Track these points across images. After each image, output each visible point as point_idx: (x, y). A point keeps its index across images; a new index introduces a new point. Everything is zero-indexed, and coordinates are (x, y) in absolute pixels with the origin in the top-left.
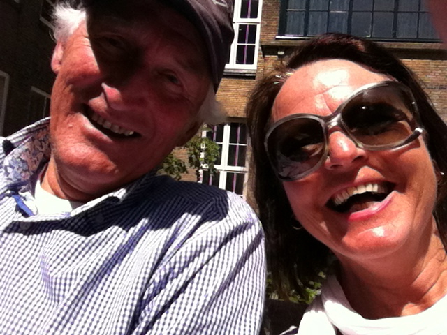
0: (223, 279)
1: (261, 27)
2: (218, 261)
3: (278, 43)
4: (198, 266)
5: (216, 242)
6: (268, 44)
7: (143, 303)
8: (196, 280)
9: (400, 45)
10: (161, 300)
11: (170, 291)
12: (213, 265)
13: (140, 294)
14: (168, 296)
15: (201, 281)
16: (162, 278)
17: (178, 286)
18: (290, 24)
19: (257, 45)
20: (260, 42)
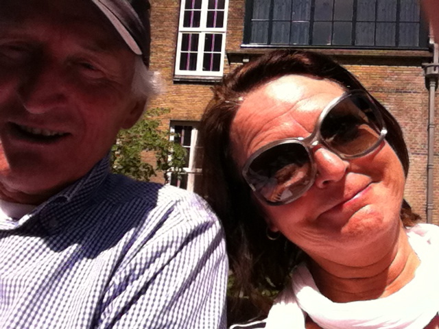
0: (184, 279)
1: (227, 36)
2: (180, 262)
3: (243, 51)
4: (160, 267)
5: (177, 242)
6: (234, 52)
7: (103, 306)
8: (157, 281)
9: (359, 52)
10: (121, 302)
11: (130, 292)
12: (174, 265)
13: (99, 297)
14: (128, 297)
15: (162, 282)
16: (122, 280)
17: (138, 287)
18: (254, 33)
19: (223, 53)
20: (226, 50)
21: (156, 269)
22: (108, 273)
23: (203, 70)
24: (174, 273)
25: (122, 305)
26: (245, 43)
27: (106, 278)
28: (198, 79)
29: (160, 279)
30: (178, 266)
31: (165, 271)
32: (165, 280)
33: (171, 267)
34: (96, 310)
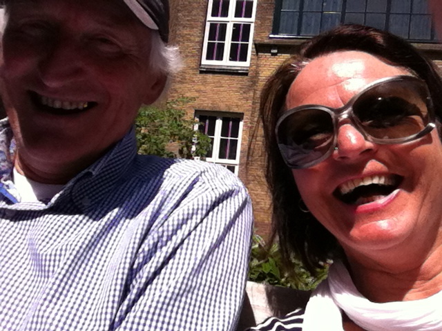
1: (255, 27)
2: (206, 227)
3: (272, 42)
4: (186, 233)
5: (202, 209)
6: (262, 42)
7: (134, 272)
8: (185, 246)
10: (151, 267)
11: (160, 257)
12: (201, 231)
13: (130, 263)
15: (190, 247)
16: (151, 247)
17: (167, 252)
19: (250, 43)
20: (254, 41)
21: (183, 235)
22: (137, 241)
23: (230, 60)
24: (202, 238)
25: (153, 270)
26: (273, 33)
27: (136, 246)
28: (224, 69)
29: (188, 244)
30: (205, 232)
31: (192, 236)
32: (193, 245)
33: (198, 233)
34: (128, 275)
